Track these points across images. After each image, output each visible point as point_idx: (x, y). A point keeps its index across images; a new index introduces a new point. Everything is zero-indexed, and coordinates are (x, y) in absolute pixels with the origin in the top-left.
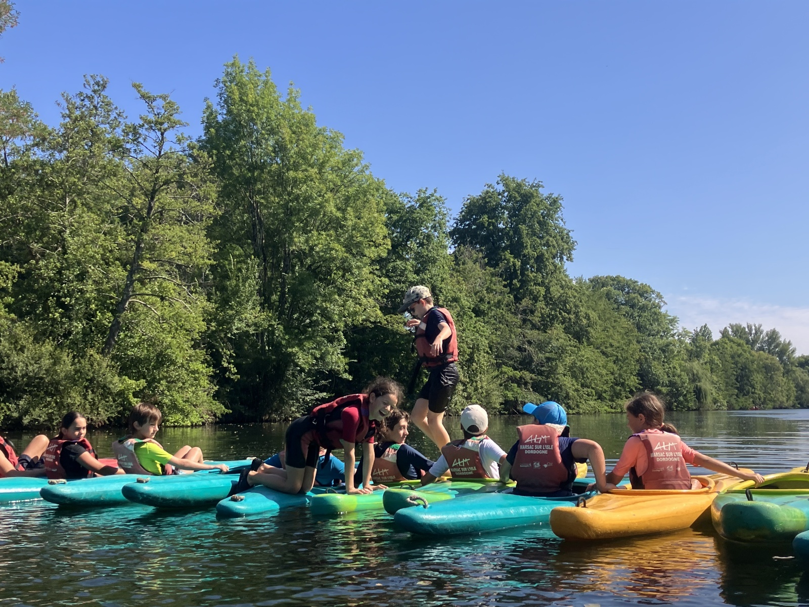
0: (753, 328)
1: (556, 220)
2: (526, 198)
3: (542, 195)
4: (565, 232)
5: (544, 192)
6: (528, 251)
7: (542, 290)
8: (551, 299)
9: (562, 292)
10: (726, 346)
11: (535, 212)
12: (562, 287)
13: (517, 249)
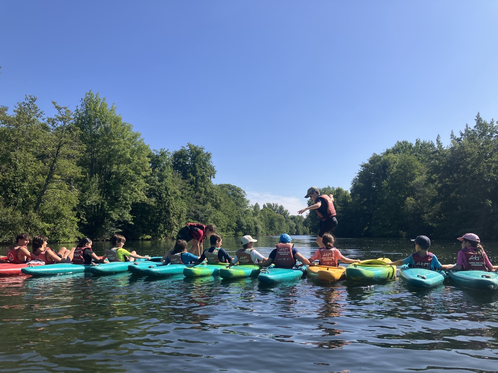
0: (275, 204)
1: (209, 162)
2: (198, 153)
3: (204, 152)
4: (213, 167)
5: (205, 151)
6: (198, 174)
7: (204, 189)
8: (207, 193)
9: (211, 190)
10: (266, 211)
11: (202, 159)
12: (211, 188)
13: (194, 173)
